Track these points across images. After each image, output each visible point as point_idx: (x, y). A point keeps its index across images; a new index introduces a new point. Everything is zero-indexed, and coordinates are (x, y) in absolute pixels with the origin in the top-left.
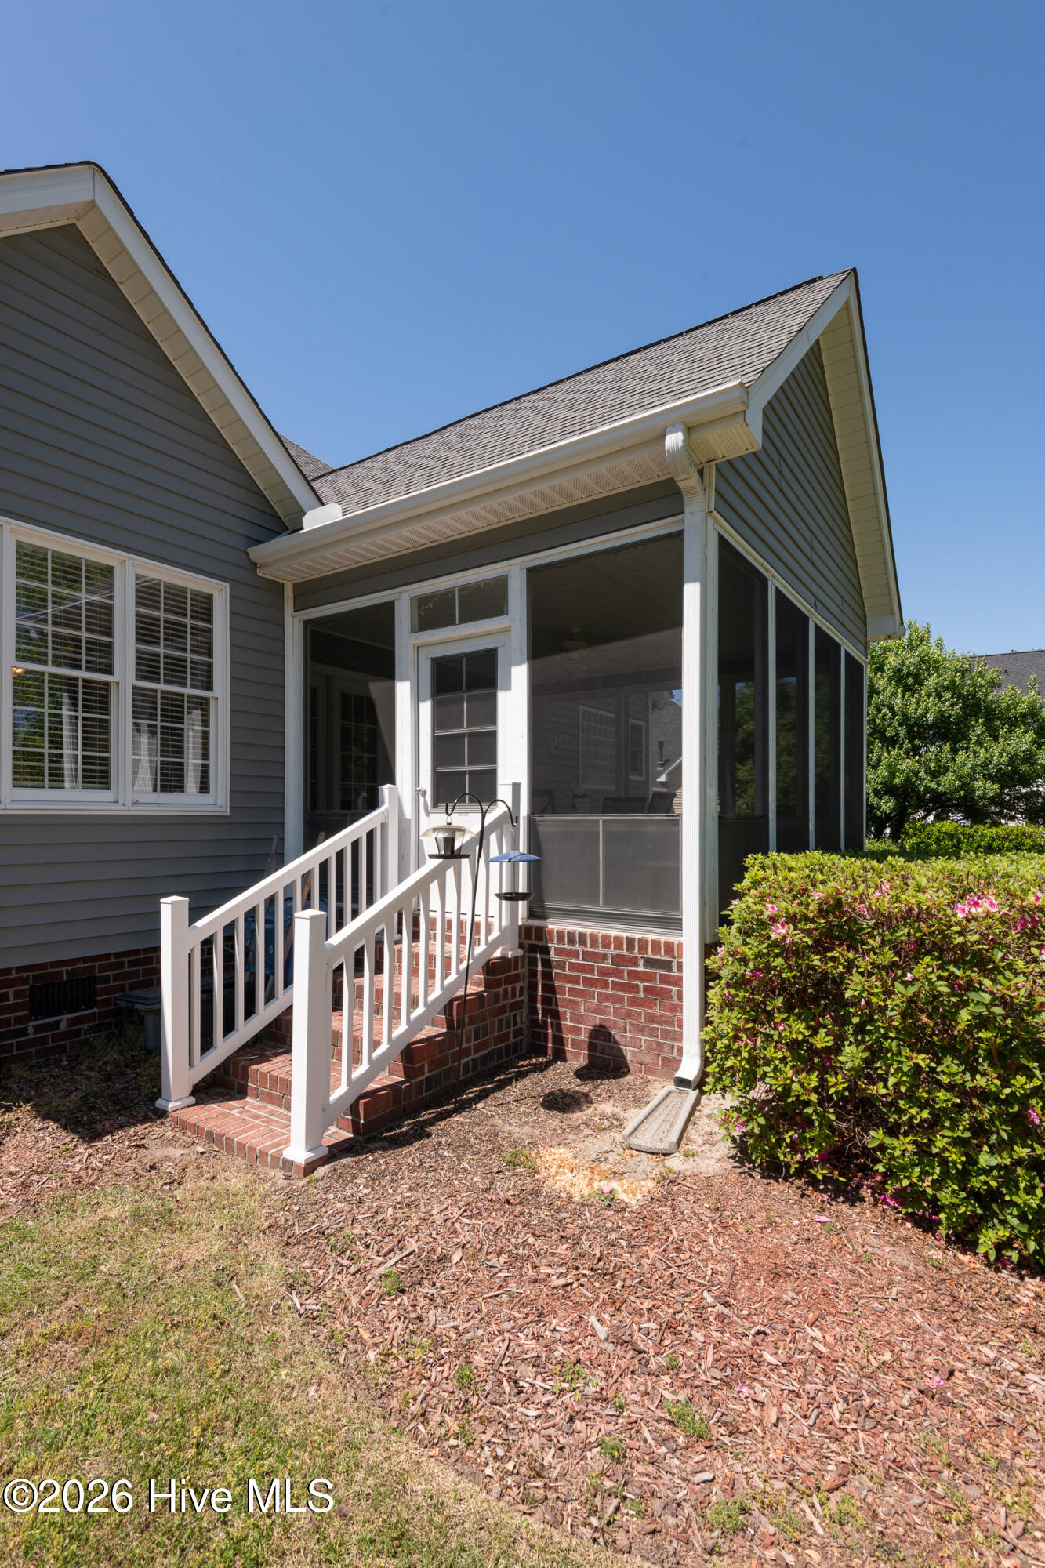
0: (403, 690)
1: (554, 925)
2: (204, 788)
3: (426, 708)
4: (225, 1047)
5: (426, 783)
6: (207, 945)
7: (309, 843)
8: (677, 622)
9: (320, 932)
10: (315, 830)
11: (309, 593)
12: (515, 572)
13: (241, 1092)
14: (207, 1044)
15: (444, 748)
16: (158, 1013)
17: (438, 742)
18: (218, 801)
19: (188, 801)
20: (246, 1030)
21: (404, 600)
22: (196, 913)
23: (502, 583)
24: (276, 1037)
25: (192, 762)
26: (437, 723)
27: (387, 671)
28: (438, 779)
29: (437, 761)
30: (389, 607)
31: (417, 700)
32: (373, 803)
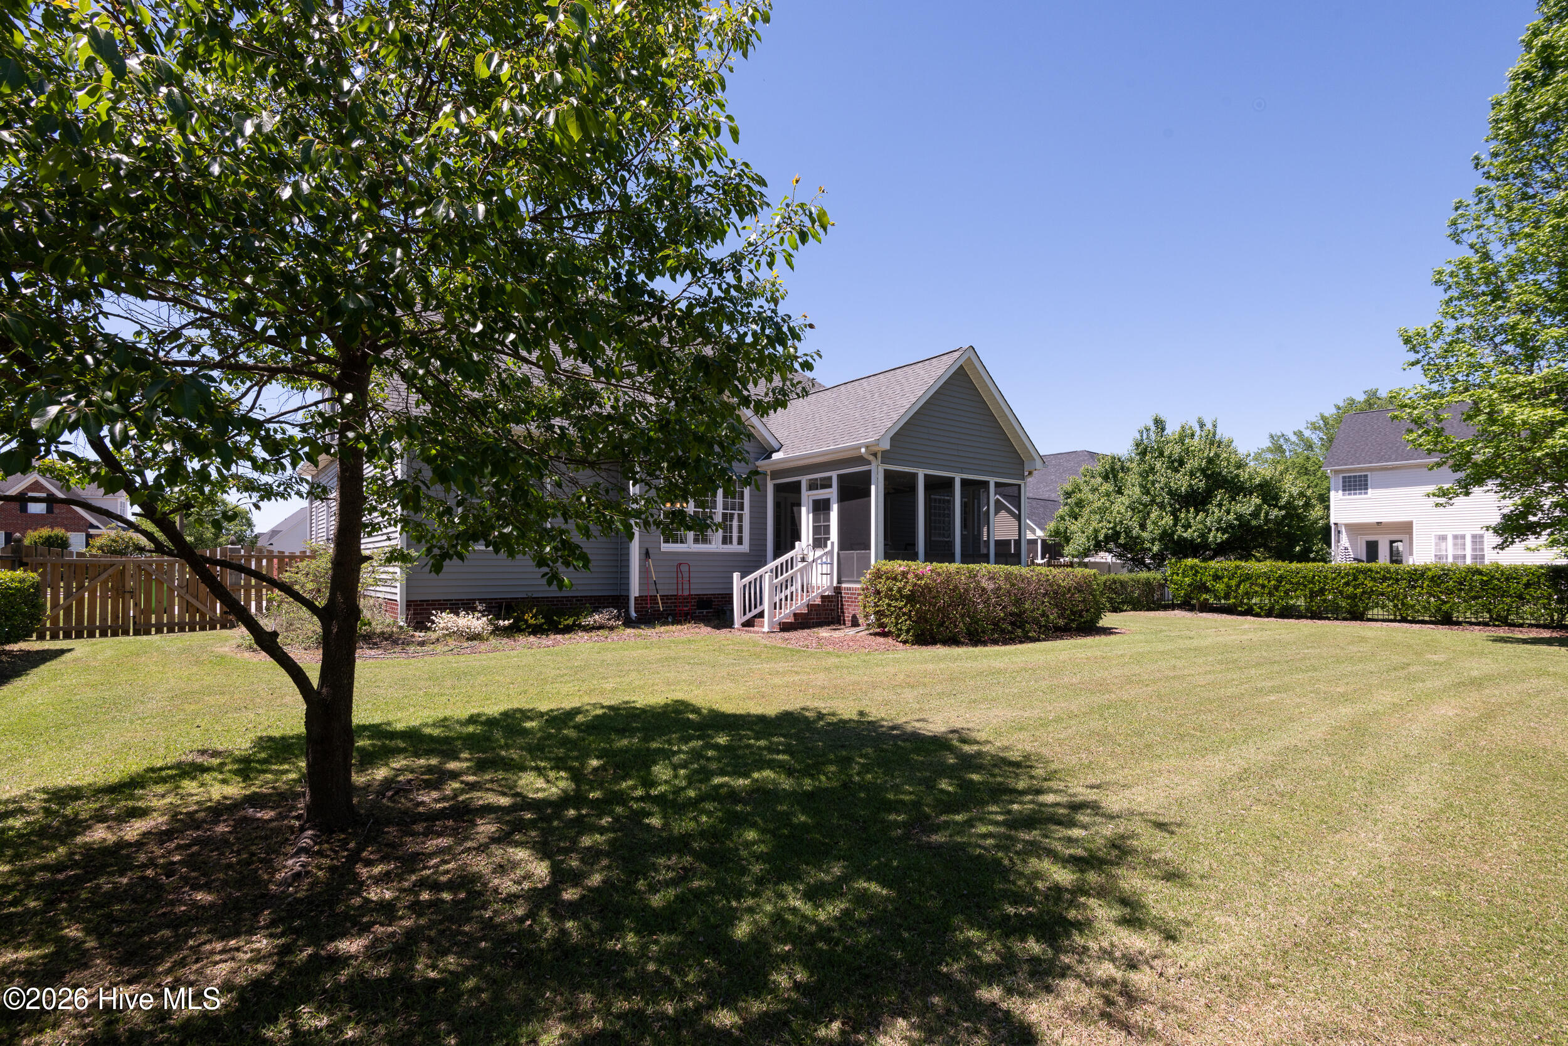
0: (804, 510)
1: (844, 585)
2: (740, 542)
3: (811, 516)
4: (749, 615)
5: (811, 542)
6: (745, 586)
7: (774, 559)
8: (869, 495)
9: (771, 580)
10: (776, 556)
11: (775, 474)
12: (834, 475)
13: (753, 626)
14: (745, 614)
15: (816, 530)
16: (732, 610)
17: (814, 527)
18: (745, 547)
19: (734, 547)
20: (755, 612)
21: (804, 480)
22: (742, 578)
23: (830, 478)
24: (761, 615)
25: (735, 535)
26: (814, 521)
27: (799, 505)
28: (815, 540)
29: (814, 534)
30: (799, 482)
31: (808, 513)
32: (793, 547)
